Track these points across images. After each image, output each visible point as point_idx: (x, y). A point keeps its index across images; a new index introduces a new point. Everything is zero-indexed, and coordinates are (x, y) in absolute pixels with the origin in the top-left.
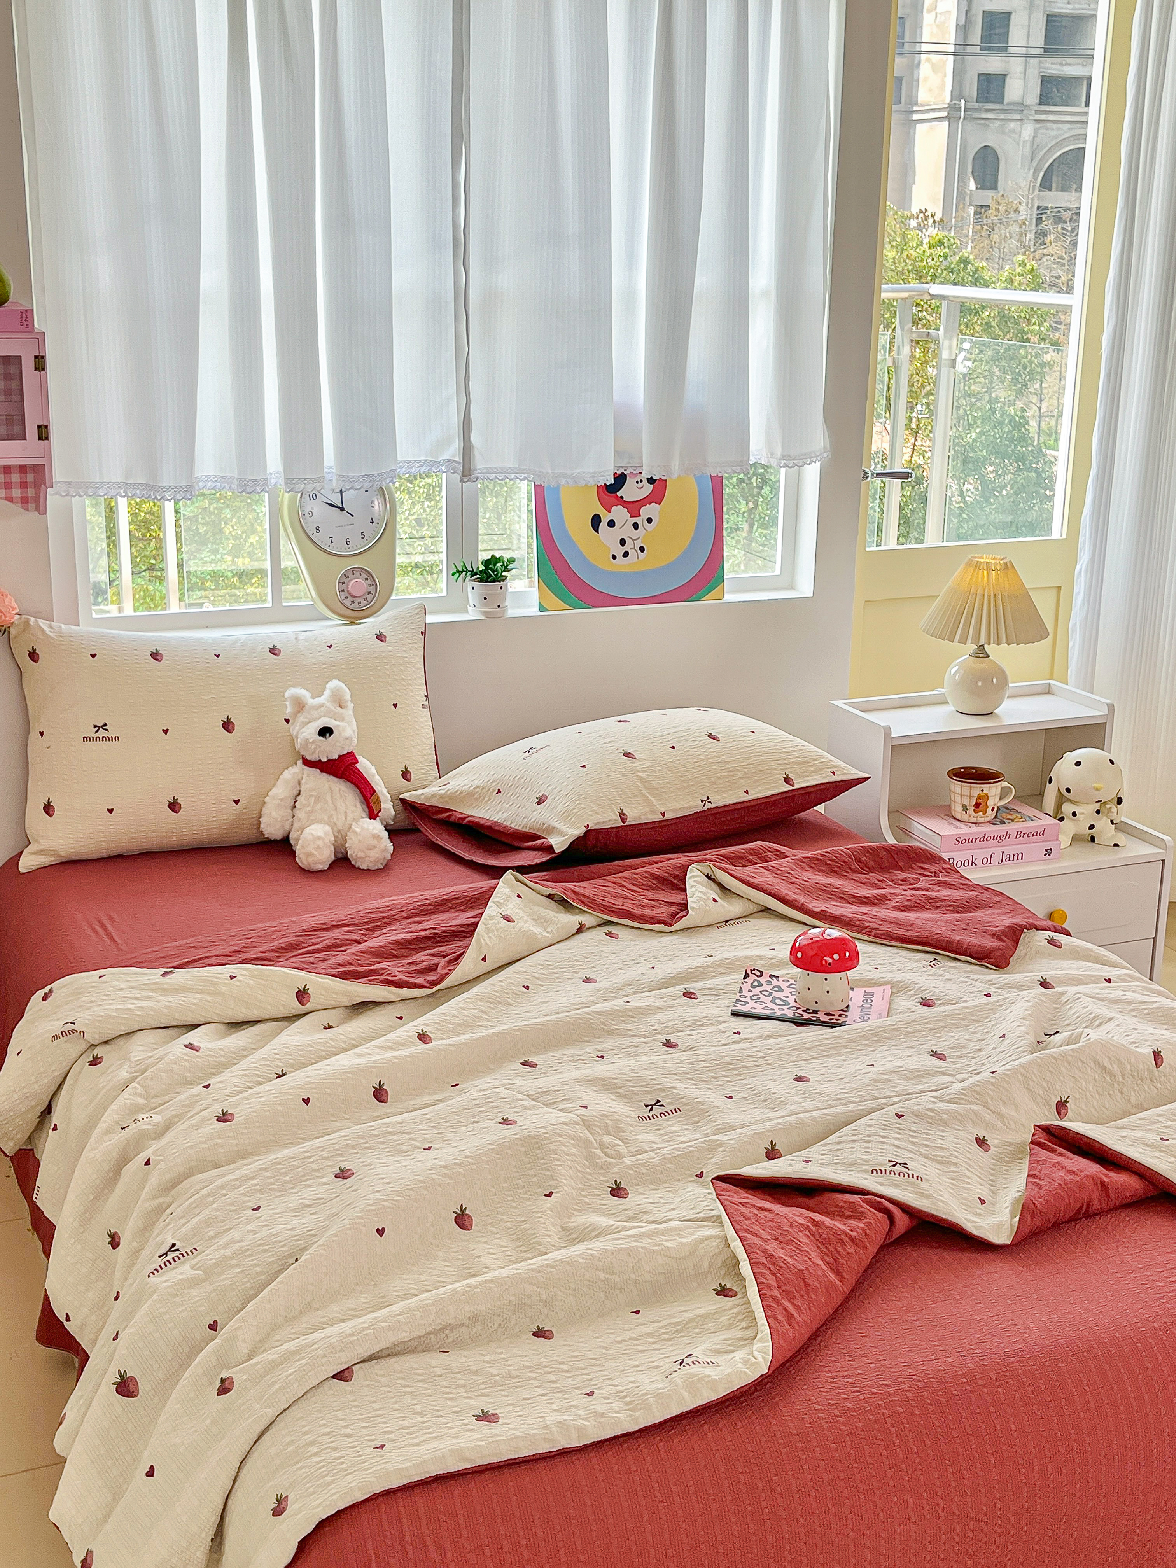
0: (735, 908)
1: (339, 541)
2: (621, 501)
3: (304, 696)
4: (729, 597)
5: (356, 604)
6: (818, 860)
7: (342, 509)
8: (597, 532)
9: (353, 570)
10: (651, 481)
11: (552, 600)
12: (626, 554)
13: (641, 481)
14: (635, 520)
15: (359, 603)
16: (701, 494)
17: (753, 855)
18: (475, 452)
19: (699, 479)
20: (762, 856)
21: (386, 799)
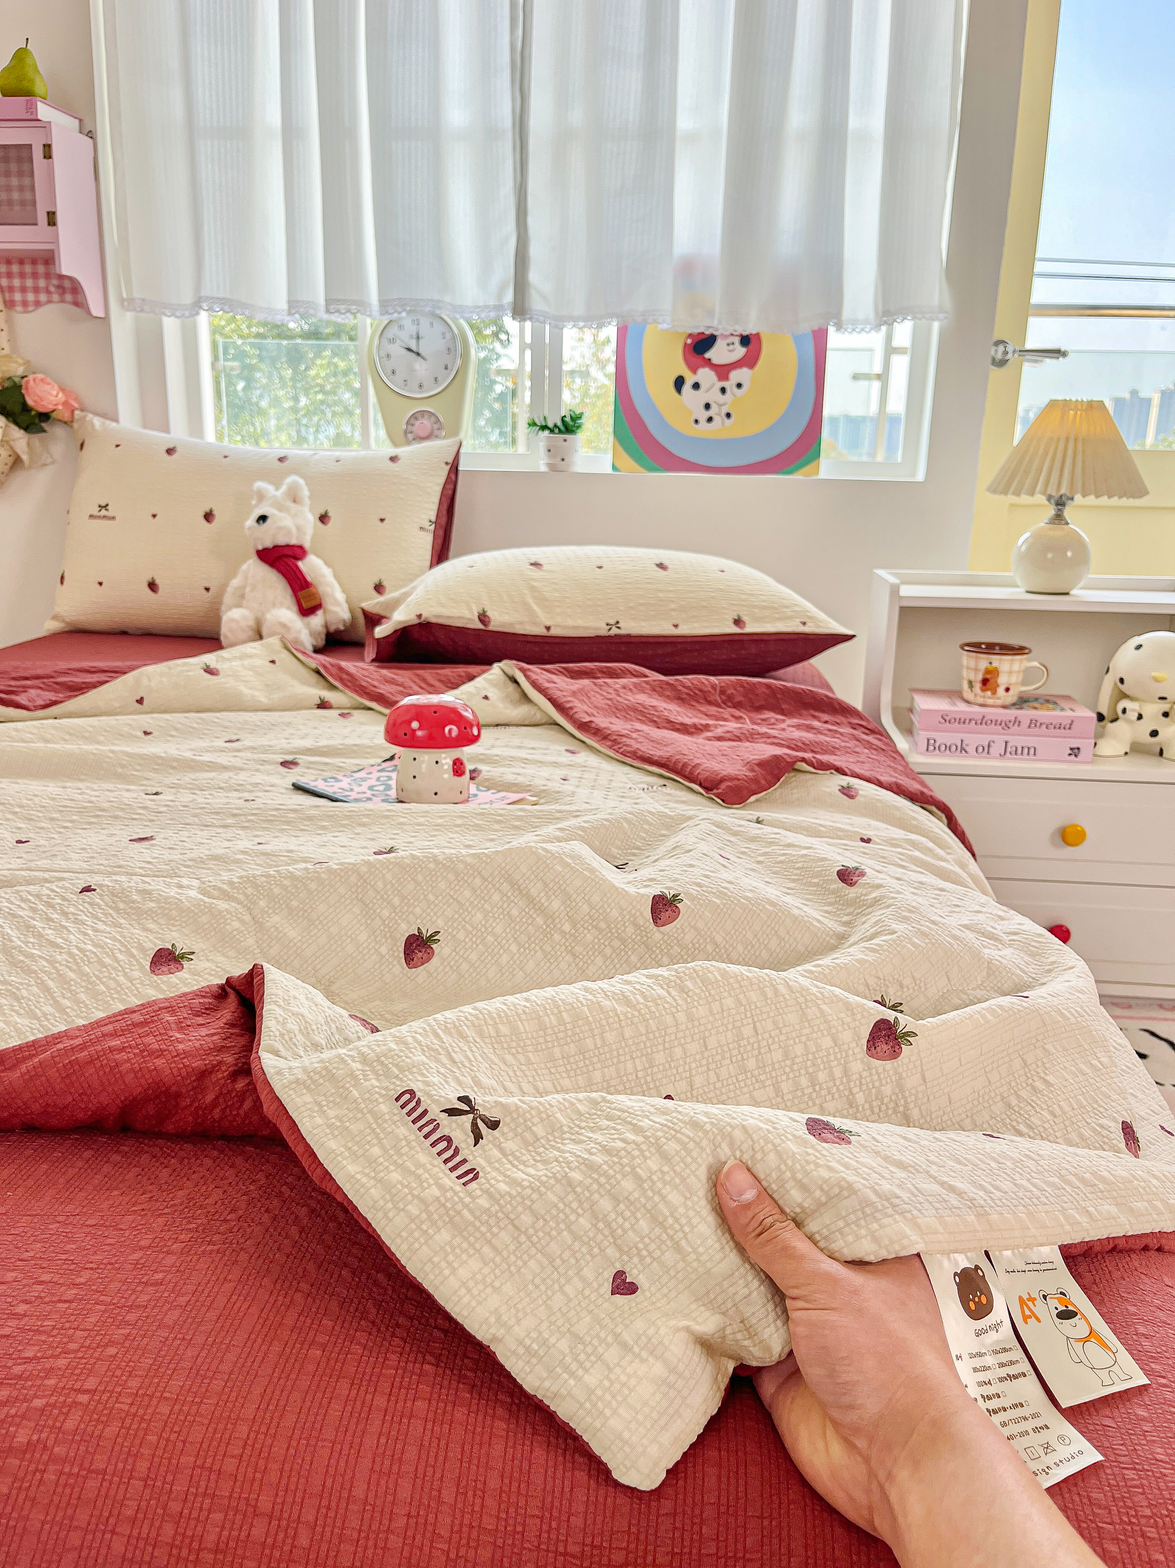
0: (517, 711)
1: (412, 384)
2: (708, 363)
3: (268, 490)
4: (825, 474)
6: (668, 683)
8: (680, 394)
9: (422, 413)
11: (627, 461)
12: (710, 419)
13: (733, 342)
14: (723, 384)
17: (603, 672)
18: (533, 292)
19: (798, 339)
20: (613, 674)
21: (337, 603)
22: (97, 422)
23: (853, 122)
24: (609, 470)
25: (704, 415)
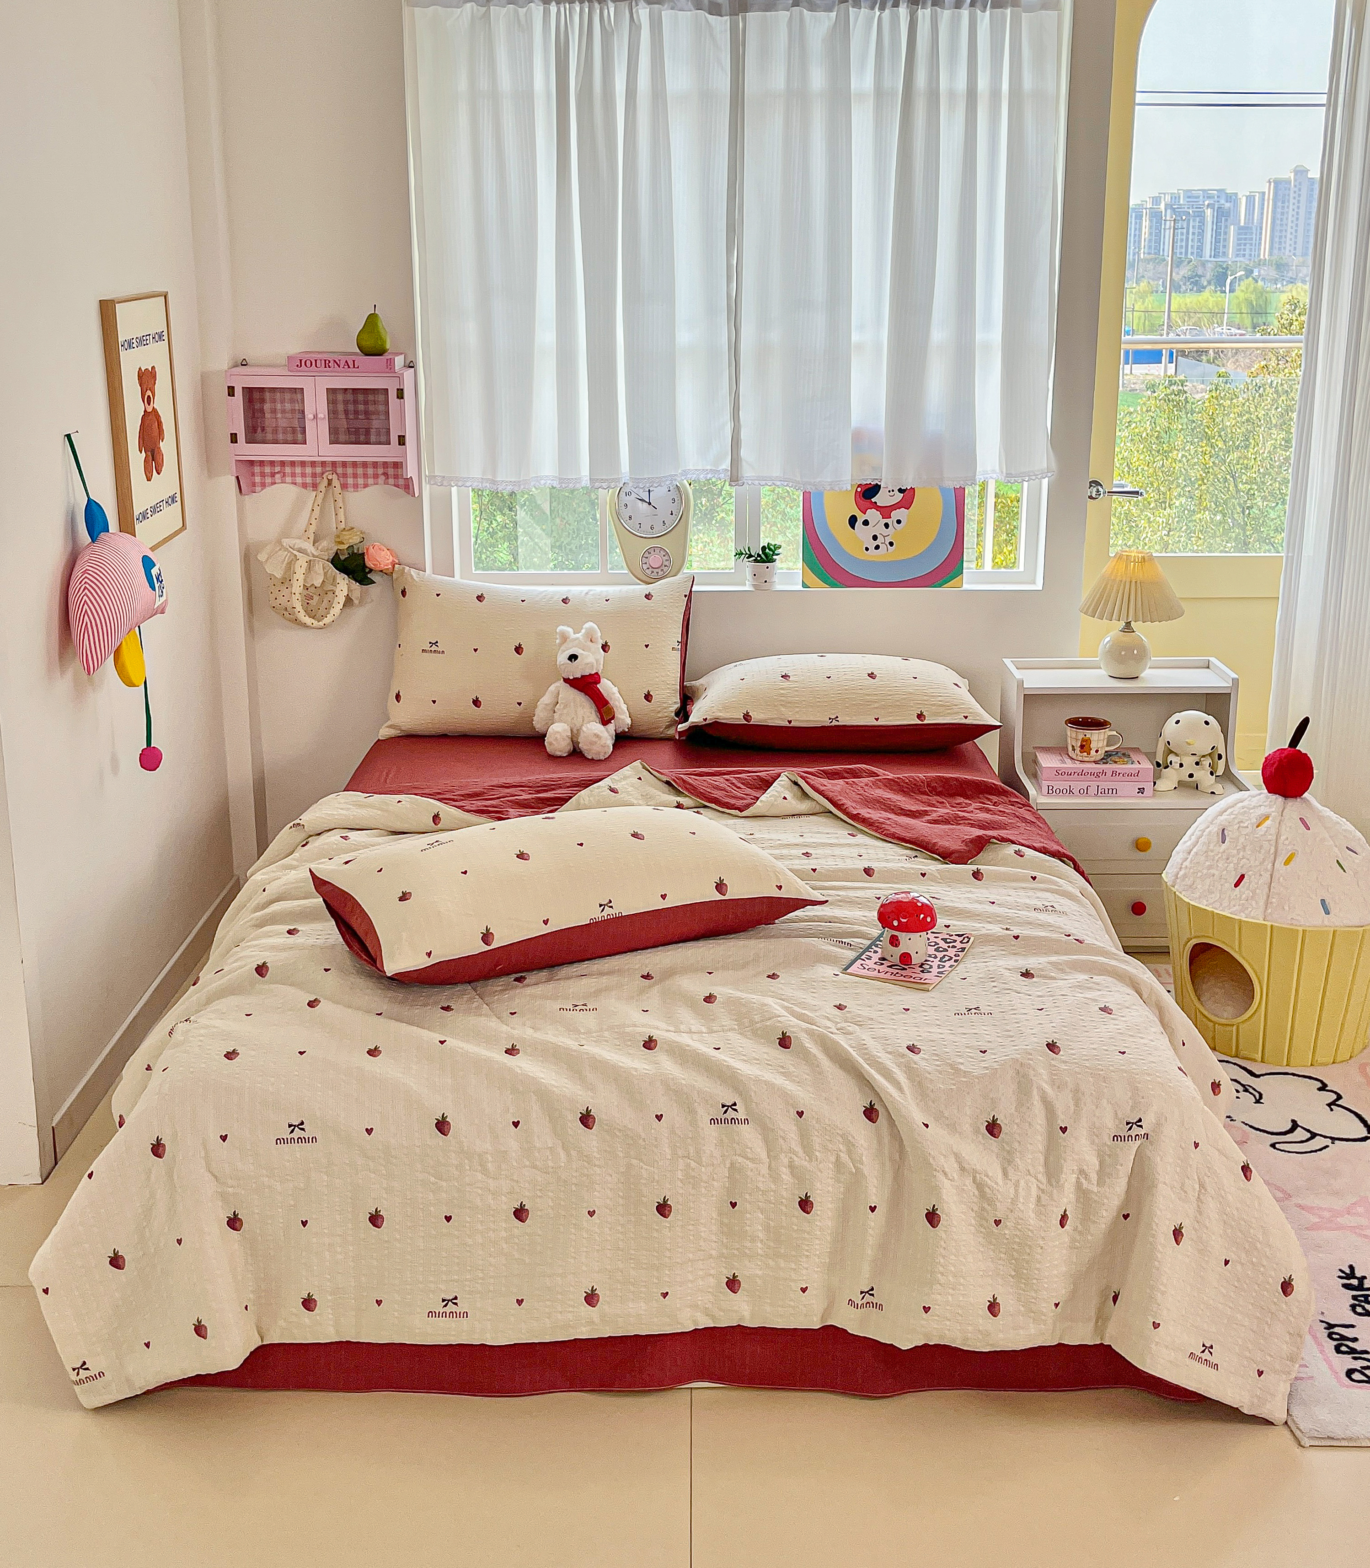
0: (804, 806)
1: (646, 527)
2: (875, 506)
3: (568, 632)
4: (966, 586)
5: (655, 573)
6: (893, 781)
7: (650, 504)
8: (854, 529)
9: (653, 548)
10: (900, 491)
11: (813, 578)
12: (877, 547)
13: (893, 491)
14: (886, 521)
15: (657, 573)
16: (945, 503)
17: (848, 773)
18: (744, 463)
19: (943, 490)
20: (855, 774)
21: (623, 713)
22: (413, 572)
23: (979, 336)
24: (800, 588)
25: (872, 544)
